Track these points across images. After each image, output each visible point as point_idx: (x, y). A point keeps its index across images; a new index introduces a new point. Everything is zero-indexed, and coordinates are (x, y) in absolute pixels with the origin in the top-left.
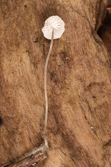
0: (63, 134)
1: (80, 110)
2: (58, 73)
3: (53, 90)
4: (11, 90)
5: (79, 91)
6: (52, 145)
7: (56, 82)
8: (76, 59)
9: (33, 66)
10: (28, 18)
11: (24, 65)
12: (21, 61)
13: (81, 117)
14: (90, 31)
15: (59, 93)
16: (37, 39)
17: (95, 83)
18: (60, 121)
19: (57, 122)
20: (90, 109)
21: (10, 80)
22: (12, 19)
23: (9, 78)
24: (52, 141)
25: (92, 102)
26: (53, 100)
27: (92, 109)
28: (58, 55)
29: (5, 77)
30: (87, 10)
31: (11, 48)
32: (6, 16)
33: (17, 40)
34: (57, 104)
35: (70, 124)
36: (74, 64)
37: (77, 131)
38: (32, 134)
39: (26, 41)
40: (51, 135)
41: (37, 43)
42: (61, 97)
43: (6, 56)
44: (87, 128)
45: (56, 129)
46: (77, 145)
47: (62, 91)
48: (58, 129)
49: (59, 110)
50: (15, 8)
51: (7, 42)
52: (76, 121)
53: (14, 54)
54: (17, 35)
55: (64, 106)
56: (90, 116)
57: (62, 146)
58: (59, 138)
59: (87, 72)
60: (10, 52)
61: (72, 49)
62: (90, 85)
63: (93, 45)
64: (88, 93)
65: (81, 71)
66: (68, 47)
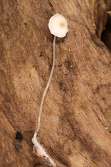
0: (80, 139)
1: (93, 113)
2: (66, 82)
3: (64, 99)
4: (25, 105)
5: (89, 95)
6: (72, 151)
7: (65, 90)
8: (80, 65)
9: (42, 79)
10: (30, 34)
11: (33, 79)
12: (30, 76)
17: (102, 86)
18: (76, 127)
19: (73, 128)
22: (15, 39)
24: (71, 147)
26: (65, 108)
27: (104, 111)
28: (63, 65)
29: (18, 94)
30: (84, 17)
31: (19, 66)
33: (22, 57)
34: (70, 111)
36: (79, 71)
38: (52, 144)
40: (70, 141)
41: (42, 57)
43: (16, 74)
45: (73, 135)
46: (95, 147)
48: (75, 135)
49: (72, 117)
50: (16, 28)
51: (14, 61)
52: (91, 124)
53: (22, 71)
56: (103, 117)
57: (82, 150)
59: (93, 76)
61: (75, 57)
62: (98, 88)
63: (95, 50)
65: (87, 77)
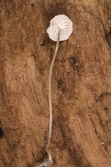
13: (91, 131)
14: (103, 34)
15: (67, 103)
16: (44, 42)
20: (101, 122)
21: (13, 87)
23: (12, 85)
25: (103, 114)
32: (11, 16)
35: (78, 139)
37: (86, 146)
39: (32, 44)
42: (69, 108)
44: (97, 144)
47: (70, 102)
54: (22, 37)
55: (72, 118)
58: (65, 153)
60: (13, 56)
64: (99, 104)
66: (78, 52)
